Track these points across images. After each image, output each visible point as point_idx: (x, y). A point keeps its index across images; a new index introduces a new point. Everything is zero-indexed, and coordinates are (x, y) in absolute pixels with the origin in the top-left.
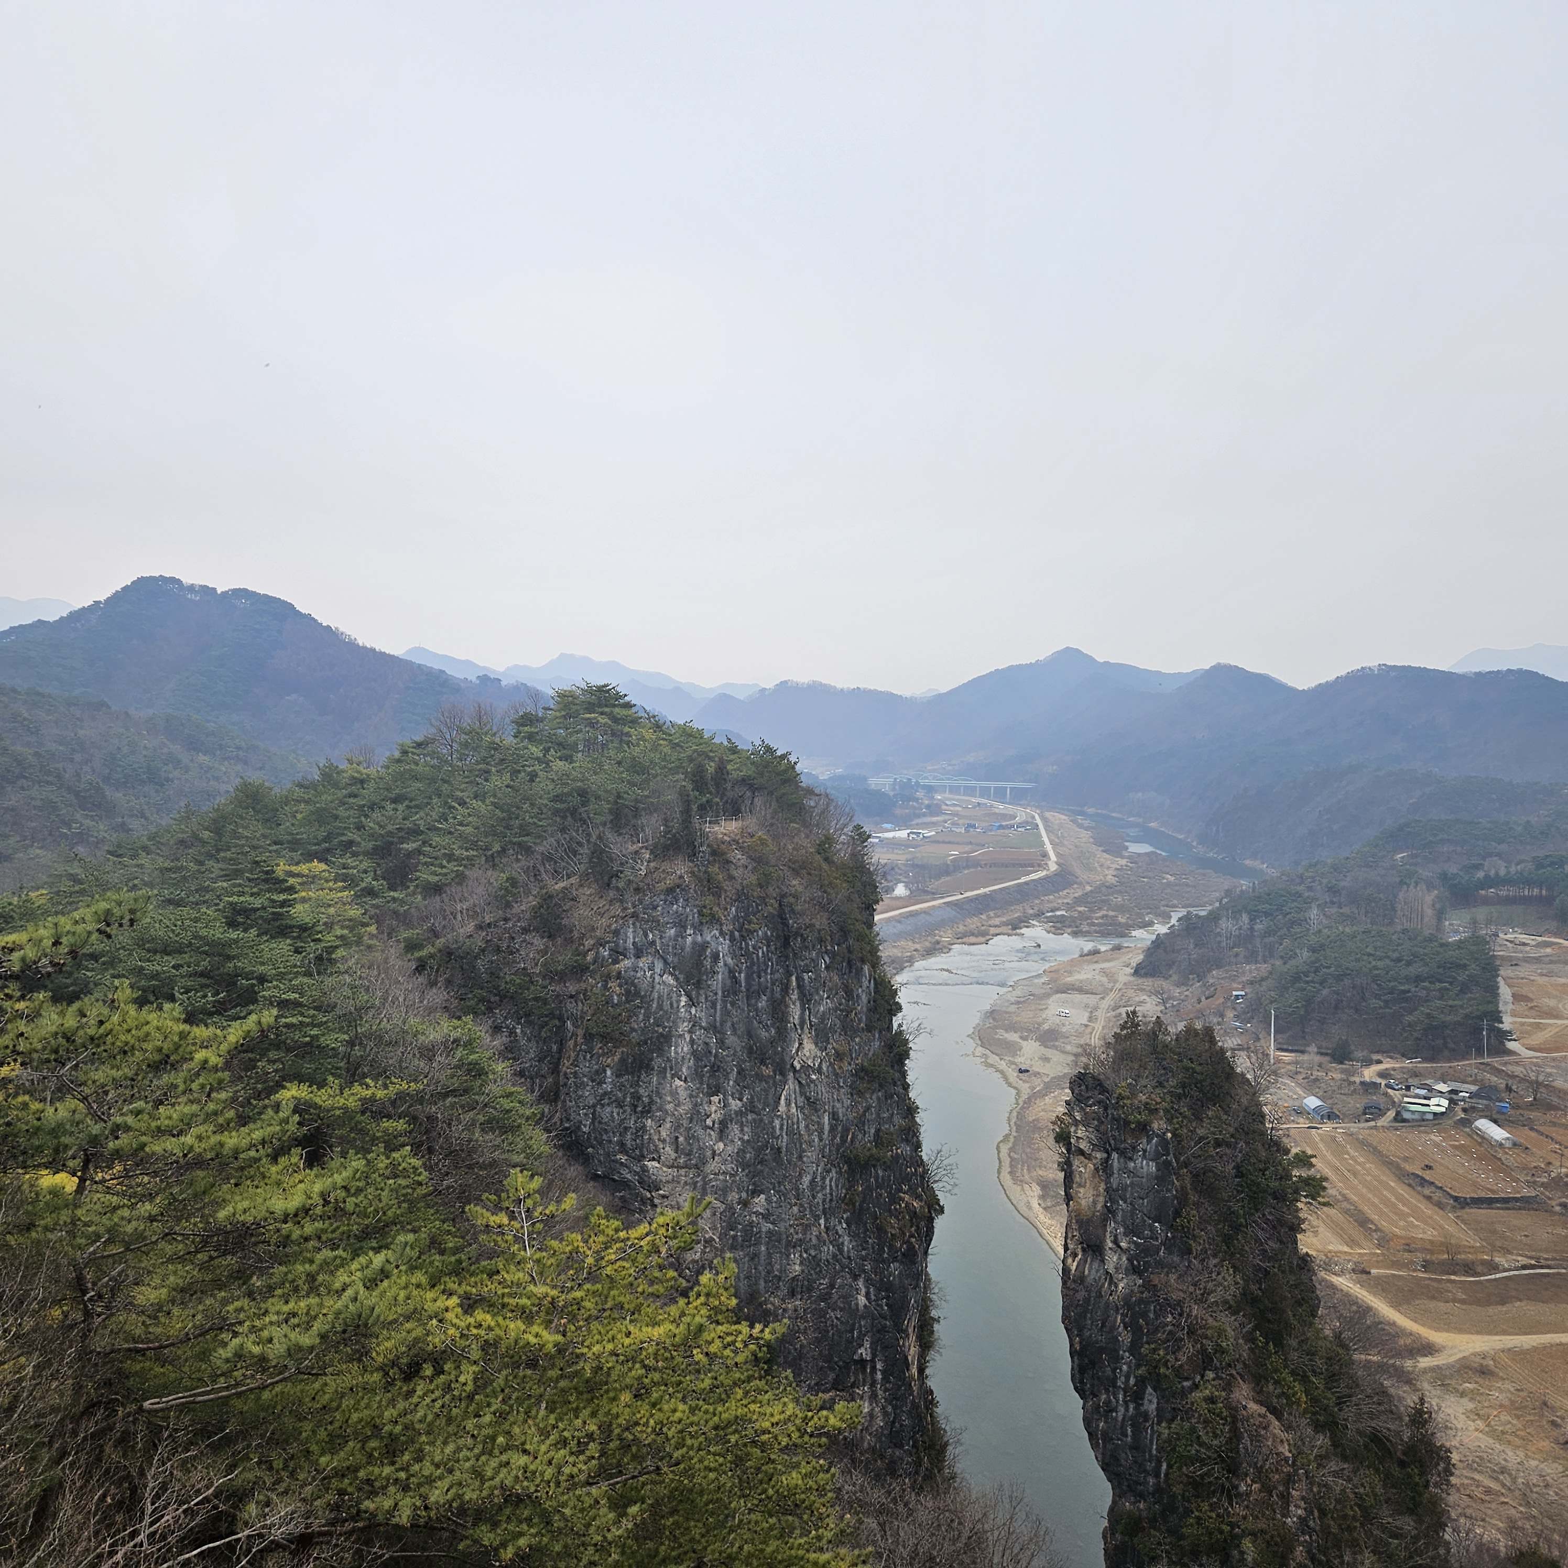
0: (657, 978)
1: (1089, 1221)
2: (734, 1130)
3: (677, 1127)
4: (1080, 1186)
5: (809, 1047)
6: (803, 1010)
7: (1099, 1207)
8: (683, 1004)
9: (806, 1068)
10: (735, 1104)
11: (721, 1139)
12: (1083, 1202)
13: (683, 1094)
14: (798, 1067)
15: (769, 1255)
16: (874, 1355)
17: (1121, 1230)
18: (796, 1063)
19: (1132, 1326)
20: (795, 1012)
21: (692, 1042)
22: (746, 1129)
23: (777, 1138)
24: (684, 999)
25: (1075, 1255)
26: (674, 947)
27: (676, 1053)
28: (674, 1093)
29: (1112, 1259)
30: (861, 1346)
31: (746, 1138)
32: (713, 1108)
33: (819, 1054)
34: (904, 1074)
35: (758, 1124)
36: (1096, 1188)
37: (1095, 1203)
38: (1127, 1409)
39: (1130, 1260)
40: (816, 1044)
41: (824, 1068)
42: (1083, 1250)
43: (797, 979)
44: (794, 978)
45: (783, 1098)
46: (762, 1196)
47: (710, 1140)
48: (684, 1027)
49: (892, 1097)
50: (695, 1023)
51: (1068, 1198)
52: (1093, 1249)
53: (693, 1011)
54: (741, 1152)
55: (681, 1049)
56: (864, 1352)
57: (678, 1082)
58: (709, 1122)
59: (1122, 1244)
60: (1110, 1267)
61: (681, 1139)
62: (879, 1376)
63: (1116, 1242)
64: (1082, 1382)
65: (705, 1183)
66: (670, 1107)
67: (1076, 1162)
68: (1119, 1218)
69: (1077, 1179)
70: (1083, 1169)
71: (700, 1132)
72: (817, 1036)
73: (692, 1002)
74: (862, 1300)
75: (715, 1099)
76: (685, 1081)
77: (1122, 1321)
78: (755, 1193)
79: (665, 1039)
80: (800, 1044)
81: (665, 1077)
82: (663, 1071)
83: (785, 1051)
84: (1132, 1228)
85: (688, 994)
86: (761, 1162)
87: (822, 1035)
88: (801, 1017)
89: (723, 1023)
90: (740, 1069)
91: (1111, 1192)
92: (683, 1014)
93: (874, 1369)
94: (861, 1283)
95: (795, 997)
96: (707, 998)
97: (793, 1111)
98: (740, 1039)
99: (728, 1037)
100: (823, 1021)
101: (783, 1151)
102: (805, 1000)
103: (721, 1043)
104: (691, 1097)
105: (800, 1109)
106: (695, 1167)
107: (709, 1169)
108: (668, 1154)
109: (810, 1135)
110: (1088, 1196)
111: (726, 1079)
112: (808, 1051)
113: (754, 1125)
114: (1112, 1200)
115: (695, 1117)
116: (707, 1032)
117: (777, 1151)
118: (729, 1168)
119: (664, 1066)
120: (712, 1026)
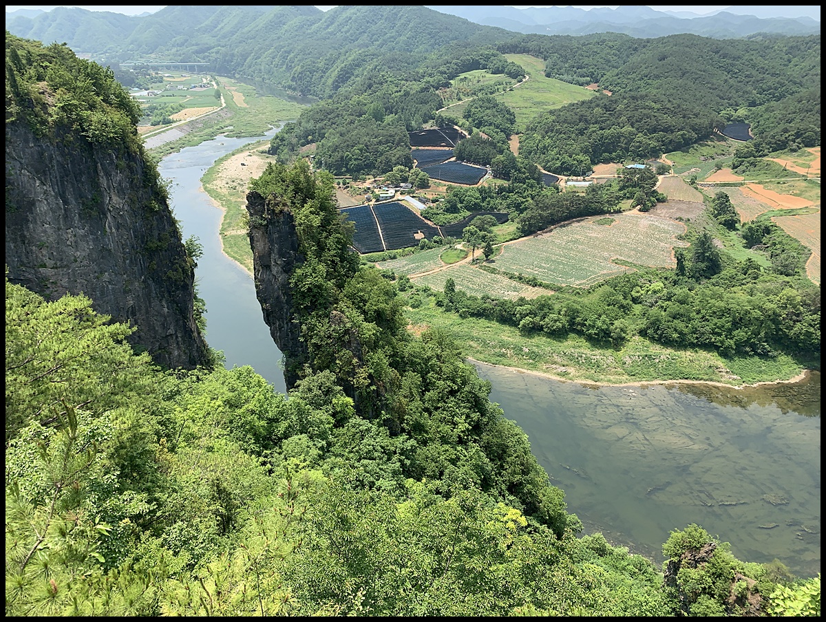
0: (18, 173)
1: (263, 255)
2: (83, 244)
3: (51, 248)
4: (257, 241)
5: (115, 199)
6: (108, 180)
7: (266, 249)
8: (37, 184)
9: (115, 209)
10: (81, 232)
11: (77, 250)
12: (260, 248)
13: (50, 231)
14: (111, 209)
16: (176, 331)
17: (277, 256)
20: (104, 182)
21: (48, 203)
22: (90, 243)
23: (108, 245)
24: (37, 182)
25: (259, 271)
26: (24, 154)
27: (40, 210)
28: (45, 232)
29: (275, 270)
30: (169, 329)
31: (91, 247)
32: (69, 236)
33: (121, 201)
34: (167, 206)
35: (96, 240)
36: (265, 241)
37: (264, 247)
38: (288, 326)
39: (282, 268)
40: (119, 197)
41: (126, 207)
42: (262, 268)
43: (101, 164)
44: (99, 164)
45: (107, 225)
46: (106, 273)
47: (71, 251)
48: (41, 197)
49: (163, 217)
50: (46, 193)
51: (252, 248)
52: (267, 267)
53: (45, 187)
54: (90, 254)
55: (42, 207)
56: (171, 331)
57: (46, 225)
58: (69, 243)
59: (278, 262)
60: (274, 273)
61: (55, 253)
62: (180, 339)
63: (275, 262)
64: (268, 320)
66: (44, 239)
67: (254, 232)
68: (276, 252)
69: (256, 239)
70: (258, 234)
71: (65, 248)
72: (118, 192)
73: (43, 183)
74: (166, 310)
75: (69, 231)
76: (50, 224)
77: (282, 293)
78: (102, 271)
79: (32, 204)
80: (110, 198)
82: (35, 223)
83: (103, 203)
84: (281, 255)
85: (39, 179)
86: (103, 258)
87: (121, 192)
88: (108, 184)
89: (64, 192)
90: (79, 214)
91: (271, 241)
92: (39, 189)
93: (177, 337)
94: (164, 303)
95: (102, 174)
96: (51, 180)
97: (114, 230)
98: (76, 199)
99: (68, 199)
100: (120, 185)
101: (113, 251)
102: (108, 175)
103: (66, 202)
104: (55, 232)
105: (117, 229)
106: (66, 266)
107: (74, 265)
108: (50, 263)
109: (125, 241)
110: (260, 245)
111: (72, 219)
112: (115, 201)
113: (94, 240)
114: (272, 245)
115: (60, 241)
116: (56, 198)
117: (109, 251)
118: (85, 263)
119: (35, 219)
120: (58, 194)
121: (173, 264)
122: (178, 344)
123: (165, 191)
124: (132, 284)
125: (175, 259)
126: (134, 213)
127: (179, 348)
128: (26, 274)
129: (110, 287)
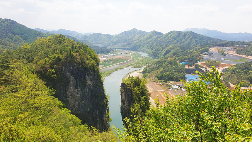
0: (67, 74)
1: (124, 100)
2: (79, 93)
3: (71, 93)
10: (79, 90)
11: (77, 94)
13: (72, 89)
14: (88, 85)
21: (73, 82)
24: (71, 76)
26: (70, 70)
28: (71, 89)
31: (81, 94)
32: (76, 90)
34: (103, 85)
39: (128, 104)
41: (91, 84)
42: (123, 104)
43: (87, 73)
45: (86, 88)
47: (76, 95)
48: (71, 80)
49: (101, 88)
50: (73, 79)
51: (121, 98)
54: (80, 96)
55: (71, 83)
56: (98, 120)
58: (76, 92)
60: (126, 105)
61: (72, 95)
62: (100, 122)
63: (126, 102)
66: (70, 91)
68: (127, 99)
70: (123, 94)
73: (72, 77)
74: (97, 113)
76: (72, 87)
78: (82, 101)
79: (69, 82)
82: (69, 86)
83: (86, 82)
84: (128, 101)
85: (72, 76)
86: (83, 97)
87: (91, 80)
88: (88, 78)
89: (77, 79)
90: (80, 85)
91: (126, 97)
93: (99, 122)
94: (97, 111)
95: (87, 75)
96: (74, 76)
97: (87, 90)
98: (79, 81)
100: (91, 78)
102: (88, 76)
103: (77, 82)
105: (88, 90)
106: (74, 98)
107: (76, 98)
108: (70, 97)
109: (90, 93)
110: (123, 97)
111: (78, 86)
112: (89, 82)
113: (82, 92)
115: (74, 92)
116: (75, 81)
117: (85, 95)
118: (79, 98)
119: (69, 85)
120: (75, 80)
122: (99, 124)
123: (103, 81)
124: (90, 105)
126: (93, 86)
127: (99, 125)
128: (64, 99)
129: (84, 105)
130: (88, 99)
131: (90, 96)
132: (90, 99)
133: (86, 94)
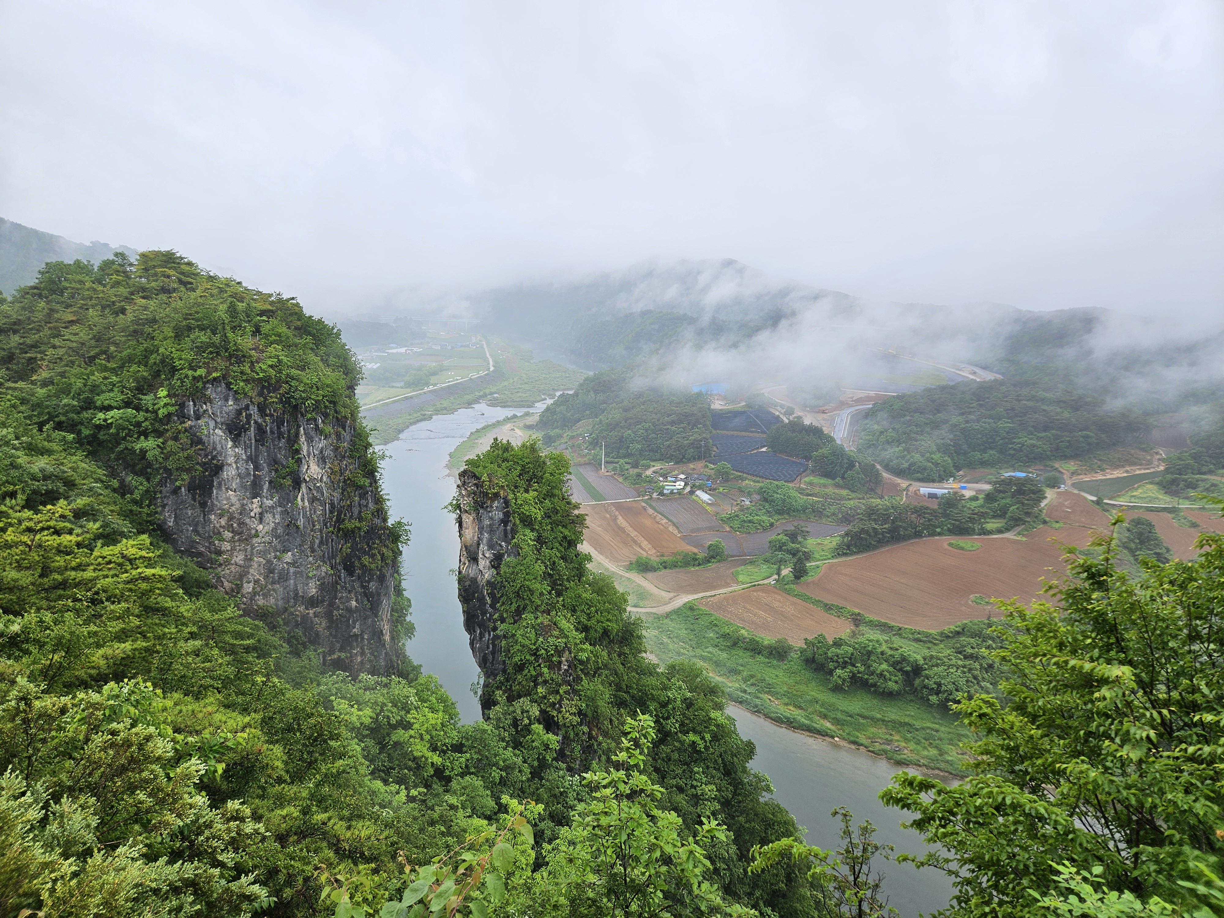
0: (211, 431)
1: (471, 546)
2: (268, 517)
3: (232, 518)
4: (466, 528)
5: (314, 468)
6: (309, 447)
7: (476, 538)
8: (229, 446)
9: (312, 479)
10: (269, 503)
11: (261, 523)
12: (468, 537)
13: (234, 499)
14: (308, 479)
15: (296, 585)
16: (362, 632)
17: (486, 548)
18: (306, 477)
19: (492, 595)
20: (304, 448)
21: (237, 468)
22: (276, 516)
23: (297, 520)
24: (230, 444)
25: (465, 564)
26: (221, 413)
27: (227, 475)
28: (228, 499)
29: (483, 563)
30: (354, 628)
31: (277, 521)
32: (254, 506)
33: (320, 471)
34: (376, 482)
35: (285, 513)
36: (474, 529)
37: (473, 536)
39: (490, 562)
40: (318, 466)
41: (325, 479)
42: (468, 561)
43: (304, 429)
44: (302, 429)
45: (299, 497)
46: (290, 553)
47: (254, 524)
48: (231, 460)
49: (369, 493)
50: (237, 457)
51: (461, 536)
52: (474, 559)
53: (237, 450)
54: (274, 529)
55: (230, 472)
56: (356, 631)
57: (230, 493)
58: (252, 514)
59: (487, 555)
60: (481, 567)
61: (235, 525)
62: (365, 641)
63: (483, 555)
64: (469, 626)
65: (253, 549)
66: (226, 507)
67: (464, 517)
68: (485, 542)
69: (464, 525)
70: (468, 519)
71: (248, 521)
72: (318, 461)
73: (235, 445)
74: (354, 604)
75: (255, 500)
76: (235, 491)
77: (487, 593)
78: (285, 551)
79: (219, 468)
80: (308, 466)
81: (221, 490)
83: (299, 471)
84: (491, 547)
85: (232, 440)
86: (287, 534)
87: (322, 460)
88: (308, 451)
89: (257, 456)
90: (270, 482)
91: (481, 530)
92: (230, 452)
93: (363, 639)
94: (352, 595)
95: (303, 439)
96: (245, 442)
97: (307, 504)
98: (269, 465)
99: (261, 464)
100: (321, 452)
101: (301, 527)
102: (310, 440)
103: (257, 468)
104: (239, 500)
105: (311, 503)
106: (246, 541)
107: (255, 540)
108: (228, 535)
109: (318, 517)
110: (470, 533)
111: (262, 489)
112: (314, 470)
113: (282, 513)
114: (481, 533)
115: (243, 510)
116: (247, 462)
117: (297, 527)
118: (267, 539)
119: (220, 484)
120: (250, 458)
121: (371, 548)
122: (362, 648)
123: (375, 464)
124: (318, 568)
125: (374, 544)
126: (332, 486)
127: (363, 654)
129: (292, 570)
130: (313, 543)
131: (321, 531)
132: (321, 543)
133: (301, 522)
